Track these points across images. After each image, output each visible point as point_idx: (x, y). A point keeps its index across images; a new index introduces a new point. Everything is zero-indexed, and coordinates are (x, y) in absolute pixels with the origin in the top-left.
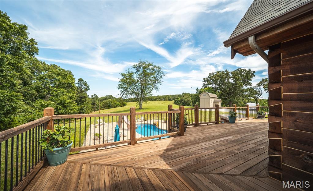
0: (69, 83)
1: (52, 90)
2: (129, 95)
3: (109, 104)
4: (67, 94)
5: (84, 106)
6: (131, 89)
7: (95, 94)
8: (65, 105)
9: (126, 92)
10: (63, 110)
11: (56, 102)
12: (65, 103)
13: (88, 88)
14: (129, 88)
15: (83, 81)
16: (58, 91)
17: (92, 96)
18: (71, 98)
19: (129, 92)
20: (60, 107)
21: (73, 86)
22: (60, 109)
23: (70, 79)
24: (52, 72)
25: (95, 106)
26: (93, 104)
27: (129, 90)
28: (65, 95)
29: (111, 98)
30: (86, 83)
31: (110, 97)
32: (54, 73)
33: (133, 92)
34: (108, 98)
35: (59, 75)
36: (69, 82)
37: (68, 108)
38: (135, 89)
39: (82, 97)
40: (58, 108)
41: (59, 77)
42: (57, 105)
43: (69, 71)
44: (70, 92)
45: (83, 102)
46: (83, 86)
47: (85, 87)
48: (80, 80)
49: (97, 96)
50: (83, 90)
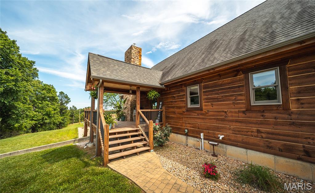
0: (52, 97)
1: (37, 103)
2: (109, 106)
4: (52, 106)
5: (65, 118)
6: (110, 101)
7: (73, 106)
8: (51, 115)
9: (106, 104)
10: (48, 120)
11: (42, 114)
12: (51, 114)
13: (68, 100)
14: (109, 100)
15: (64, 94)
16: (44, 104)
17: (71, 108)
18: (55, 110)
19: (109, 104)
20: (46, 117)
21: (56, 100)
22: (46, 119)
23: (54, 93)
24: (37, 87)
25: (73, 118)
26: (72, 116)
27: (108, 102)
28: (50, 107)
30: (67, 96)
32: (39, 88)
33: (113, 104)
35: (43, 90)
36: (53, 95)
37: (53, 118)
38: (114, 101)
39: (63, 109)
40: (45, 119)
41: (44, 91)
42: (43, 115)
43: (52, 85)
44: (54, 105)
45: (64, 114)
46: (64, 99)
47: (66, 100)
48: (61, 93)
49: (75, 108)
50: (64, 102)
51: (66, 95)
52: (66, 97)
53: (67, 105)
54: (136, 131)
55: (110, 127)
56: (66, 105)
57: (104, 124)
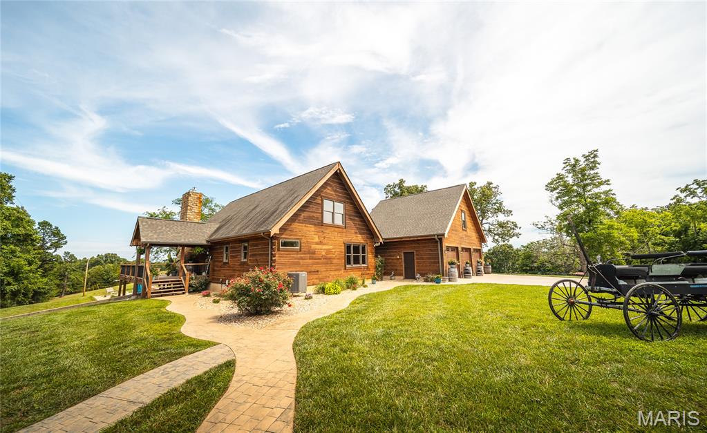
0: (25, 234)
3: (105, 277)
4: (23, 255)
8: (20, 275)
10: (14, 285)
12: (22, 273)
13: (60, 241)
15: (51, 226)
18: (30, 263)
20: (10, 279)
22: (9, 284)
23: (28, 225)
25: (65, 283)
28: (19, 257)
29: (112, 262)
30: (59, 230)
31: (111, 258)
34: (102, 262)
37: (26, 282)
40: (5, 283)
44: (29, 252)
46: (49, 237)
47: (55, 239)
48: (44, 225)
49: (72, 257)
50: (48, 245)
51: (57, 228)
52: (57, 233)
53: (55, 251)
54: (178, 281)
55: (154, 278)
56: (53, 250)
57: (149, 273)
